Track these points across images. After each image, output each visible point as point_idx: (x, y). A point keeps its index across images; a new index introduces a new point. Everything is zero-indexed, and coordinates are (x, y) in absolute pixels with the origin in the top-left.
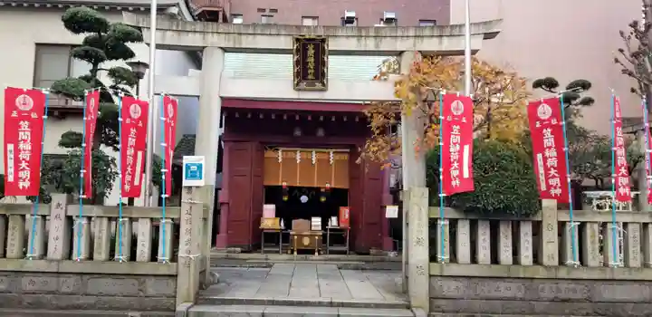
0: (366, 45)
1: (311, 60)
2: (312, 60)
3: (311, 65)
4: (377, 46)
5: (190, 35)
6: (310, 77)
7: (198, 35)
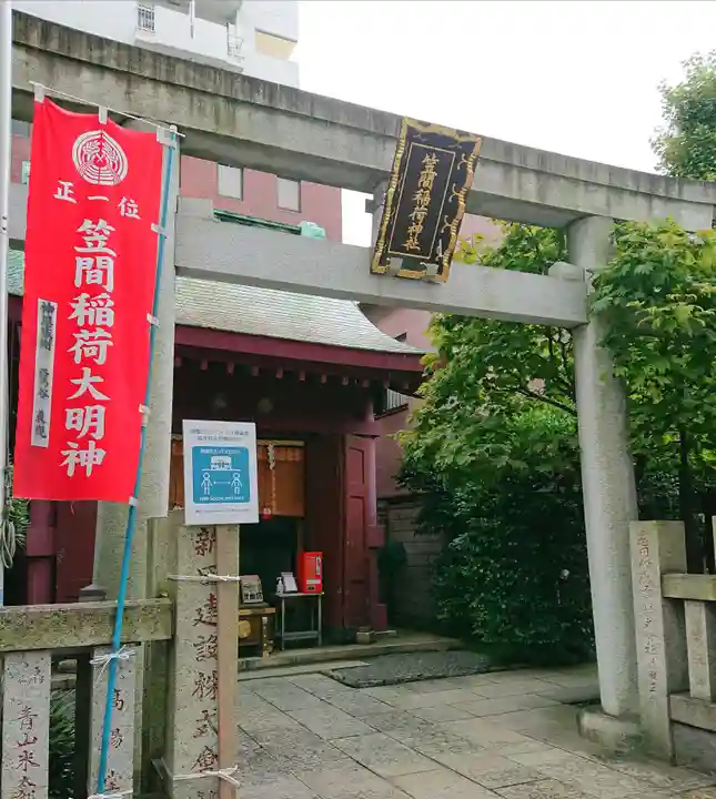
0: (520, 187)
1: (423, 198)
2: (427, 199)
3: (420, 213)
4: (541, 192)
5: (86, 75)
6: (411, 243)
7: (109, 79)
